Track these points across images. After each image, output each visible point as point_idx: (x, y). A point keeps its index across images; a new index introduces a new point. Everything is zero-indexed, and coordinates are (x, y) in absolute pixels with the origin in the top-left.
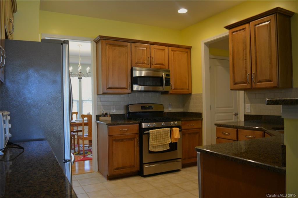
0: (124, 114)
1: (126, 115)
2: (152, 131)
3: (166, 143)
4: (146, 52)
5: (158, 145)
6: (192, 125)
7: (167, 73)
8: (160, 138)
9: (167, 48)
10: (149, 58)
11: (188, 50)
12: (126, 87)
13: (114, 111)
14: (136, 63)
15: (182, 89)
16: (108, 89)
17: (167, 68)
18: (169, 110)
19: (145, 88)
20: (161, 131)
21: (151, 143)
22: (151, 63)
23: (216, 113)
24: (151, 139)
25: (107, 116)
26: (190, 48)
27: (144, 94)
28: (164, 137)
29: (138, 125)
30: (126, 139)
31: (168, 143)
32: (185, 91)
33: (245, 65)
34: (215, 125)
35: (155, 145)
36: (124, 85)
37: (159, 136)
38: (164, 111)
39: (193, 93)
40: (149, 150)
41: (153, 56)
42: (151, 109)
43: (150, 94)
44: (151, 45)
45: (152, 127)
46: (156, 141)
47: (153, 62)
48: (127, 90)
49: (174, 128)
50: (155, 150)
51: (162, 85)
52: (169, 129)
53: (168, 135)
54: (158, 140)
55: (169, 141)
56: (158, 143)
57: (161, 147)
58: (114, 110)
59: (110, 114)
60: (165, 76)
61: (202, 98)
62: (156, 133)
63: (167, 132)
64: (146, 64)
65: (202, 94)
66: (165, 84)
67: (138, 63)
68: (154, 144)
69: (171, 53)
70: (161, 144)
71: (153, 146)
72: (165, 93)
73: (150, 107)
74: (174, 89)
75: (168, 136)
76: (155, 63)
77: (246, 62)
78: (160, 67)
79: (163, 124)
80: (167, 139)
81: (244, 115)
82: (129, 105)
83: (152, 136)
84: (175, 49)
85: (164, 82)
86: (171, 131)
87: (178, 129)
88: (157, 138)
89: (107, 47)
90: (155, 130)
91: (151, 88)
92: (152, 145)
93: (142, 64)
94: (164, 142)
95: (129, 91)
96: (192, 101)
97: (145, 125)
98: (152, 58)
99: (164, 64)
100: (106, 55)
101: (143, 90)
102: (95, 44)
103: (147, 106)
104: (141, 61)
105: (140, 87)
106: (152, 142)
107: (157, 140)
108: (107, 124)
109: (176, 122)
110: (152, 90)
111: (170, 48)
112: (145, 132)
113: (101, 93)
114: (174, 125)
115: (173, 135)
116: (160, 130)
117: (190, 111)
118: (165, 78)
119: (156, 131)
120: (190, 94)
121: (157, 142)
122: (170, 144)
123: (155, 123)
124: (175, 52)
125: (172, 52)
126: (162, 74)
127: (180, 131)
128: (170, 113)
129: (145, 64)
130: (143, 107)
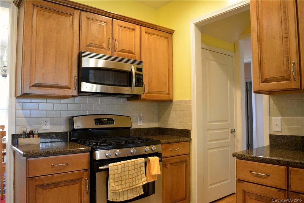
0: (66, 133)
1: (68, 133)
2: (114, 166)
3: (138, 185)
4: (105, 29)
5: (124, 190)
6: (177, 149)
7: (139, 67)
8: (127, 177)
9: (138, 27)
10: (111, 40)
11: (168, 35)
12: (69, 86)
13: (48, 127)
14: (88, 46)
15: (160, 93)
16: (33, 86)
17: (138, 58)
18: (138, 124)
19: (101, 89)
20: (130, 164)
21: (112, 188)
22: (113, 49)
23: (208, 130)
24: (111, 180)
25: (33, 137)
26: (171, 32)
27: (100, 99)
28: (134, 176)
29: (88, 153)
30: (65, 181)
31: (141, 184)
32: (164, 97)
33: (284, 48)
34: (234, 155)
35: (118, 190)
36: (65, 82)
37: (126, 173)
38: (131, 127)
39: (176, 100)
40: (108, 199)
41: (116, 36)
42: (112, 124)
43: (111, 100)
44: (113, 19)
45: (113, 157)
46: (120, 183)
47: (117, 47)
48: (69, 90)
49: (151, 158)
50: (118, 198)
51: (130, 85)
52: (143, 159)
53: (140, 171)
54: (124, 182)
55: (144, 181)
56: (124, 186)
57: (129, 193)
58: (46, 125)
59: (40, 132)
60: (135, 70)
61: (190, 107)
62: (122, 168)
63: (139, 166)
64: (104, 49)
65: (190, 101)
66: (136, 82)
67: (91, 46)
68: (117, 188)
69: (145, 36)
70: (129, 187)
71: (115, 193)
72: (135, 97)
73: (110, 121)
74: (148, 93)
75: (142, 172)
76: (120, 49)
77: (287, 42)
78: (127, 55)
79: (133, 150)
80: (139, 177)
81: (270, 135)
82: (73, 117)
83: (114, 174)
84: (151, 31)
85: (134, 80)
86: (145, 163)
87: (157, 158)
88: (123, 178)
89: (35, 11)
90: (119, 163)
91: (110, 89)
92: (114, 191)
93: (98, 47)
94: (134, 183)
95: (75, 93)
96: (172, 112)
97: (101, 154)
98: (115, 40)
99: (133, 52)
100: (32, 26)
101: (99, 91)
102: (16, 8)
103: (105, 118)
104: (97, 43)
105: (95, 85)
106: (112, 185)
107: (122, 181)
108: (24, 155)
109: (154, 147)
110: (112, 92)
111: (143, 28)
112: (101, 168)
113: (20, 95)
114: (151, 152)
115: (149, 169)
116: (128, 163)
117: (171, 127)
118: (136, 74)
119: (121, 164)
120: (171, 101)
121: (122, 185)
122: (144, 186)
123: (118, 150)
124: (150, 36)
125: (147, 35)
126: (131, 67)
127: (160, 161)
128: (140, 129)
129: (102, 48)
130: (98, 121)
